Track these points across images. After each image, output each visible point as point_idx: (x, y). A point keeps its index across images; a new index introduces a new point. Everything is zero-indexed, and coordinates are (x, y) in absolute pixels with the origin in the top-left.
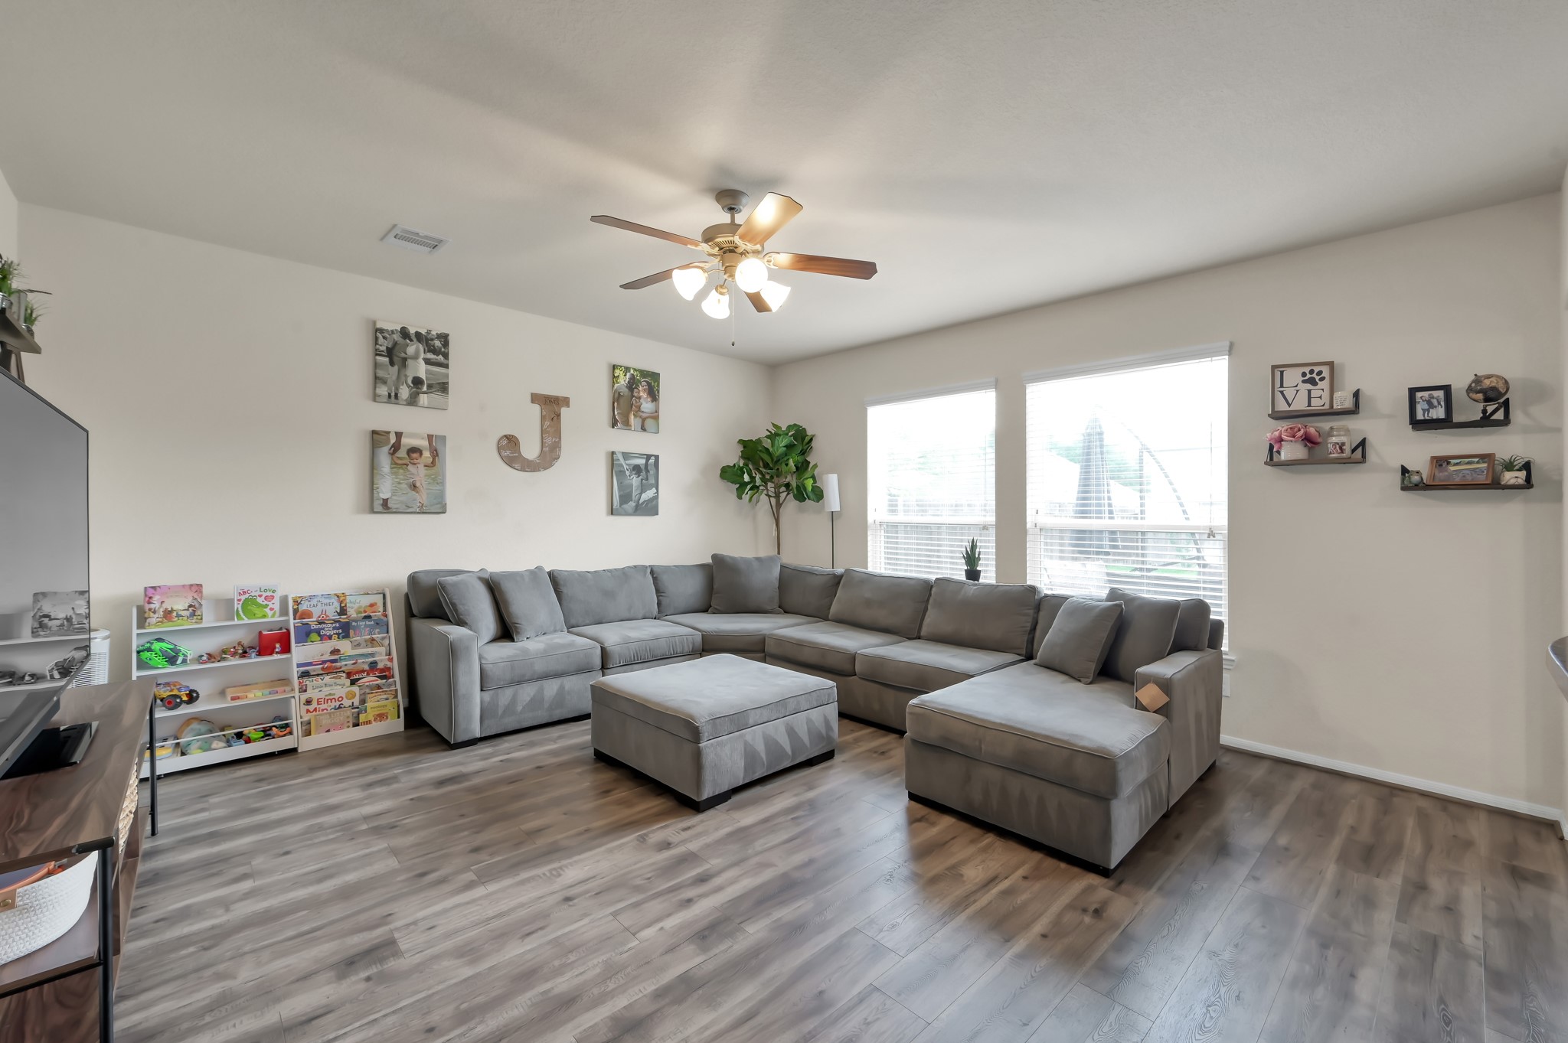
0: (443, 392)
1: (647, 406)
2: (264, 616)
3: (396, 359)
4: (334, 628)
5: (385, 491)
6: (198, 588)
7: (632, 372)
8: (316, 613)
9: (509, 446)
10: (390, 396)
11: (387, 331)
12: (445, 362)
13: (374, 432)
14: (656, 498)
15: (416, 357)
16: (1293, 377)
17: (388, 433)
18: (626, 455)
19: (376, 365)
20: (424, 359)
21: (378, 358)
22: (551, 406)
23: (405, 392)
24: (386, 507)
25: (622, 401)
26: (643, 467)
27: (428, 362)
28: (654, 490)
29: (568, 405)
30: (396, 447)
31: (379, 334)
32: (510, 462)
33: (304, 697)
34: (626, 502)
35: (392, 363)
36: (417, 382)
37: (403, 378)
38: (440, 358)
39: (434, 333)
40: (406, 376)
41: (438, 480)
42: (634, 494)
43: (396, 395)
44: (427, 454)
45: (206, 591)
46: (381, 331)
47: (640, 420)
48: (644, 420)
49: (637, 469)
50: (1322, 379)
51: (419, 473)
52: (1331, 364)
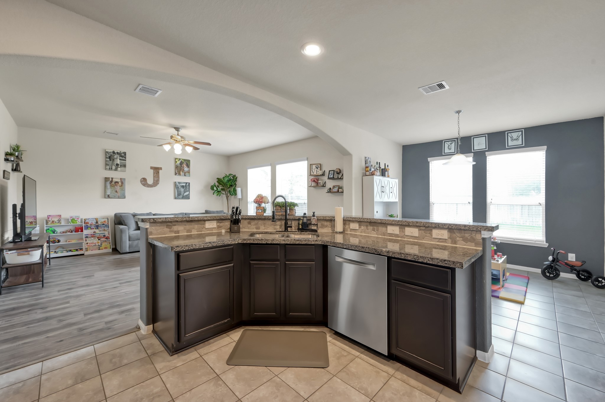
0: (125, 167)
1: (186, 169)
2: (76, 223)
3: (111, 159)
4: (94, 226)
5: (108, 193)
6: (60, 216)
7: (181, 160)
8: (90, 222)
9: (144, 181)
10: (110, 168)
11: (109, 152)
12: (125, 159)
13: (106, 178)
14: (189, 194)
15: (117, 158)
16: (314, 167)
17: (109, 178)
18: (179, 183)
19: (106, 161)
20: (119, 159)
21: (107, 159)
22: (156, 170)
23: (114, 168)
24: (109, 197)
25: (178, 168)
26: (185, 186)
27: (120, 159)
28: (188, 192)
29: (161, 169)
30: (112, 181)
31: (107, 153)
32: (144, 185)
33: (86, 242)
34: (179, 196)
35: (110, 160)
36: (117, 165)
37: (113, 164)
38: (124, 158)
39: (122, 152)
40: (114, 163)
41: (123, 190)
42: (182, 193)
43: (111, 168)
44: (120, 183)
45: (62, 217)
46: (107, 152)
47: (184, 173)
48: (185, 173)
49: (183, 187)
50: (319, 167)
51: (118, 188)
52: (320, 164)
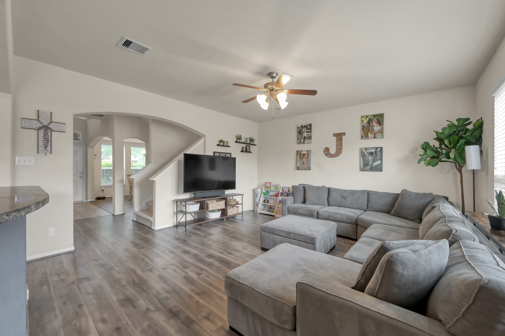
0: (310, 139)
1: (377, 128)
2: (278, 190)
3: (300, 133)
4: (286, 194)
5: (298, 165)
6: (271, 183)
7: (369, 117)
8: (285, 190)
9: (327, 151)
10: (299, 142)
12: (311, 131)
14: (381, 164)
15: (304, 132)
17: (299, 151)
18: (366, 149)
20: (306, 132)
22: (339, 136)
23: (302, 141)
24: (298, 168)
25: (365, 129)
26: (374, 153)
27: (307, 132)
28: (380, 161)
29: (345, 135)
30: (300, 154)
32: (327, 155)
33: (278, 206)
34: (366, 166)
35: (300, 135)
36: (305, 137)
39: (308, 124)
40: (302, 137)
41: (309, 161)
42: (370, 163)
44: (306, 155)
47: (373, 134)
48: (375, 134)
49: (371, 154)
51: (305, 160)
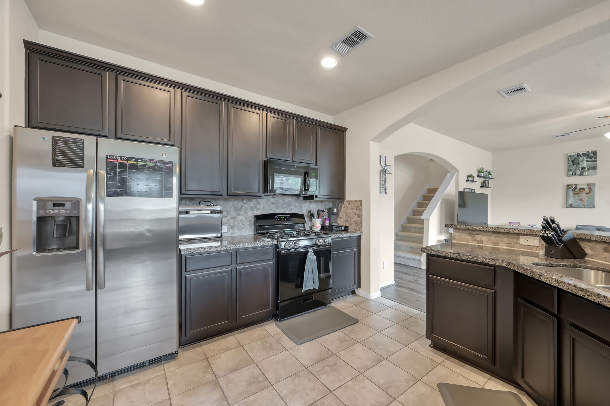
0: (594, 169)
3: (575, 163)
5: (571, 201)
6: (519, 223)
10: (573, 174)
11: (572, 156)
12: (595, 160)
13: (567, 185)
15: (583, 161)
17: (572, 185)
19: (569, 166)
21: (569, 164)
23: (578, 172)
24: (571, 206)
27: (587, 161)
30: (575, 189)
31: (569, 158)
35: (574, 165)
36: (583, 168)
37: (578, 168)
38: (593, 159)
39: (590, 152)
40: (579, 167)
41: (592, 198)
43: (575, 174)
44: (587, 190)
45: (521, 224)
46: (570, 156)
51: (584, 196)
